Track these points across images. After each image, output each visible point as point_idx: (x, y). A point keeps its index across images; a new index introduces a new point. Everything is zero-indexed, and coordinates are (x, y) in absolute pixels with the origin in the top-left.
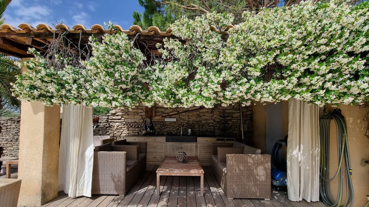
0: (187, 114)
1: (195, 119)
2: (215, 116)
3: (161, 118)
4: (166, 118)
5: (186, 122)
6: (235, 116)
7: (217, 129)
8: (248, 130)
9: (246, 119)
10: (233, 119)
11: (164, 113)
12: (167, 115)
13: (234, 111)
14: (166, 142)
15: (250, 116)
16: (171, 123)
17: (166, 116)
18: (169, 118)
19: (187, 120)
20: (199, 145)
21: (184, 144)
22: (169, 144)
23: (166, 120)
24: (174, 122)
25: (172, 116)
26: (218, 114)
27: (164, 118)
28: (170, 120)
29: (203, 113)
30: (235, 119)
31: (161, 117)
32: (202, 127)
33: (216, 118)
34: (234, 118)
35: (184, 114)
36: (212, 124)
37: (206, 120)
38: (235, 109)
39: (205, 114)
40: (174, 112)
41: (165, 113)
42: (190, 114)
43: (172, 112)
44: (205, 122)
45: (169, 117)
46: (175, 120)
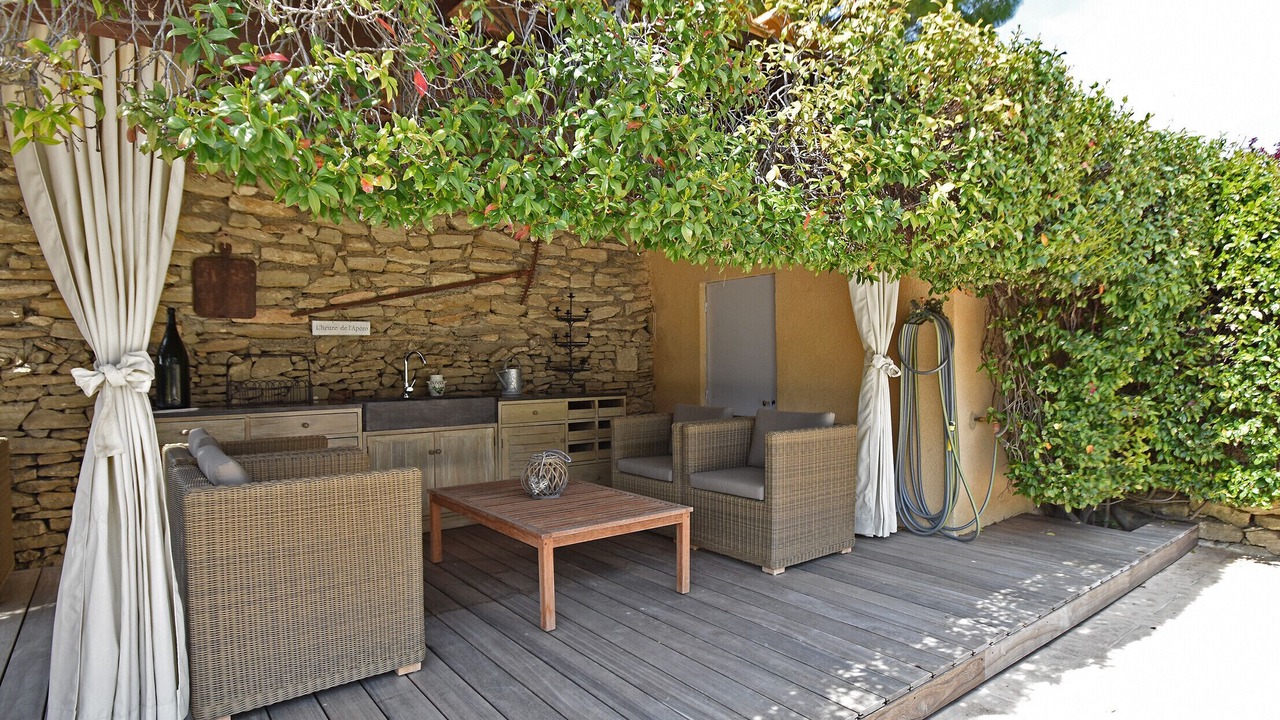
0: (423, 301)
1: (457, 324)
2: (532, 315)
3: (290, 320)
4: (316, 318)
5: (416, 338)
6: (597, 315)
7: (542, 367)
8: (639, 369)
9: (633, 327)
10: (592, 329)
11: (305, 295)
12: (321, 303)
13: (594, 298)
14: (364, 430)
15: (642, 318)
16: (344, 342)
17: (317, 310)
18: (331, 319)
19: (421, 329)
20: (504, 435)
21: (446, 434)
22: (378, 438)
23: (319, 328)
24: (361, 340)
25: (351, 312)
26: (542, 308)
27: (306, 319)
28: (343, 328)
29: (489, 299)
30: (601, 326)
31: (292, 315)
32: (487, 361)
33: (535, 322)
34: (598, 322)
35: (407, 301)
36: (524, 349)
37: (500, 330)
38: (597, 290)
39: (496, 305)
40: (355, 291)
41: (314, 296)
42: (435, 303)
43: (348, 292)
44: (493, 338)
45: (331, 313)
46: (363, 329)
